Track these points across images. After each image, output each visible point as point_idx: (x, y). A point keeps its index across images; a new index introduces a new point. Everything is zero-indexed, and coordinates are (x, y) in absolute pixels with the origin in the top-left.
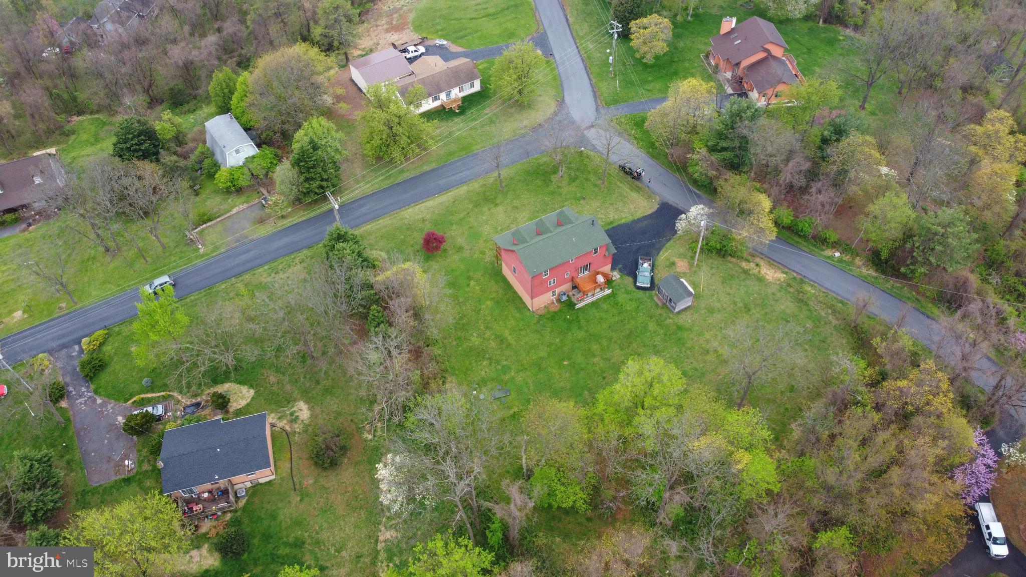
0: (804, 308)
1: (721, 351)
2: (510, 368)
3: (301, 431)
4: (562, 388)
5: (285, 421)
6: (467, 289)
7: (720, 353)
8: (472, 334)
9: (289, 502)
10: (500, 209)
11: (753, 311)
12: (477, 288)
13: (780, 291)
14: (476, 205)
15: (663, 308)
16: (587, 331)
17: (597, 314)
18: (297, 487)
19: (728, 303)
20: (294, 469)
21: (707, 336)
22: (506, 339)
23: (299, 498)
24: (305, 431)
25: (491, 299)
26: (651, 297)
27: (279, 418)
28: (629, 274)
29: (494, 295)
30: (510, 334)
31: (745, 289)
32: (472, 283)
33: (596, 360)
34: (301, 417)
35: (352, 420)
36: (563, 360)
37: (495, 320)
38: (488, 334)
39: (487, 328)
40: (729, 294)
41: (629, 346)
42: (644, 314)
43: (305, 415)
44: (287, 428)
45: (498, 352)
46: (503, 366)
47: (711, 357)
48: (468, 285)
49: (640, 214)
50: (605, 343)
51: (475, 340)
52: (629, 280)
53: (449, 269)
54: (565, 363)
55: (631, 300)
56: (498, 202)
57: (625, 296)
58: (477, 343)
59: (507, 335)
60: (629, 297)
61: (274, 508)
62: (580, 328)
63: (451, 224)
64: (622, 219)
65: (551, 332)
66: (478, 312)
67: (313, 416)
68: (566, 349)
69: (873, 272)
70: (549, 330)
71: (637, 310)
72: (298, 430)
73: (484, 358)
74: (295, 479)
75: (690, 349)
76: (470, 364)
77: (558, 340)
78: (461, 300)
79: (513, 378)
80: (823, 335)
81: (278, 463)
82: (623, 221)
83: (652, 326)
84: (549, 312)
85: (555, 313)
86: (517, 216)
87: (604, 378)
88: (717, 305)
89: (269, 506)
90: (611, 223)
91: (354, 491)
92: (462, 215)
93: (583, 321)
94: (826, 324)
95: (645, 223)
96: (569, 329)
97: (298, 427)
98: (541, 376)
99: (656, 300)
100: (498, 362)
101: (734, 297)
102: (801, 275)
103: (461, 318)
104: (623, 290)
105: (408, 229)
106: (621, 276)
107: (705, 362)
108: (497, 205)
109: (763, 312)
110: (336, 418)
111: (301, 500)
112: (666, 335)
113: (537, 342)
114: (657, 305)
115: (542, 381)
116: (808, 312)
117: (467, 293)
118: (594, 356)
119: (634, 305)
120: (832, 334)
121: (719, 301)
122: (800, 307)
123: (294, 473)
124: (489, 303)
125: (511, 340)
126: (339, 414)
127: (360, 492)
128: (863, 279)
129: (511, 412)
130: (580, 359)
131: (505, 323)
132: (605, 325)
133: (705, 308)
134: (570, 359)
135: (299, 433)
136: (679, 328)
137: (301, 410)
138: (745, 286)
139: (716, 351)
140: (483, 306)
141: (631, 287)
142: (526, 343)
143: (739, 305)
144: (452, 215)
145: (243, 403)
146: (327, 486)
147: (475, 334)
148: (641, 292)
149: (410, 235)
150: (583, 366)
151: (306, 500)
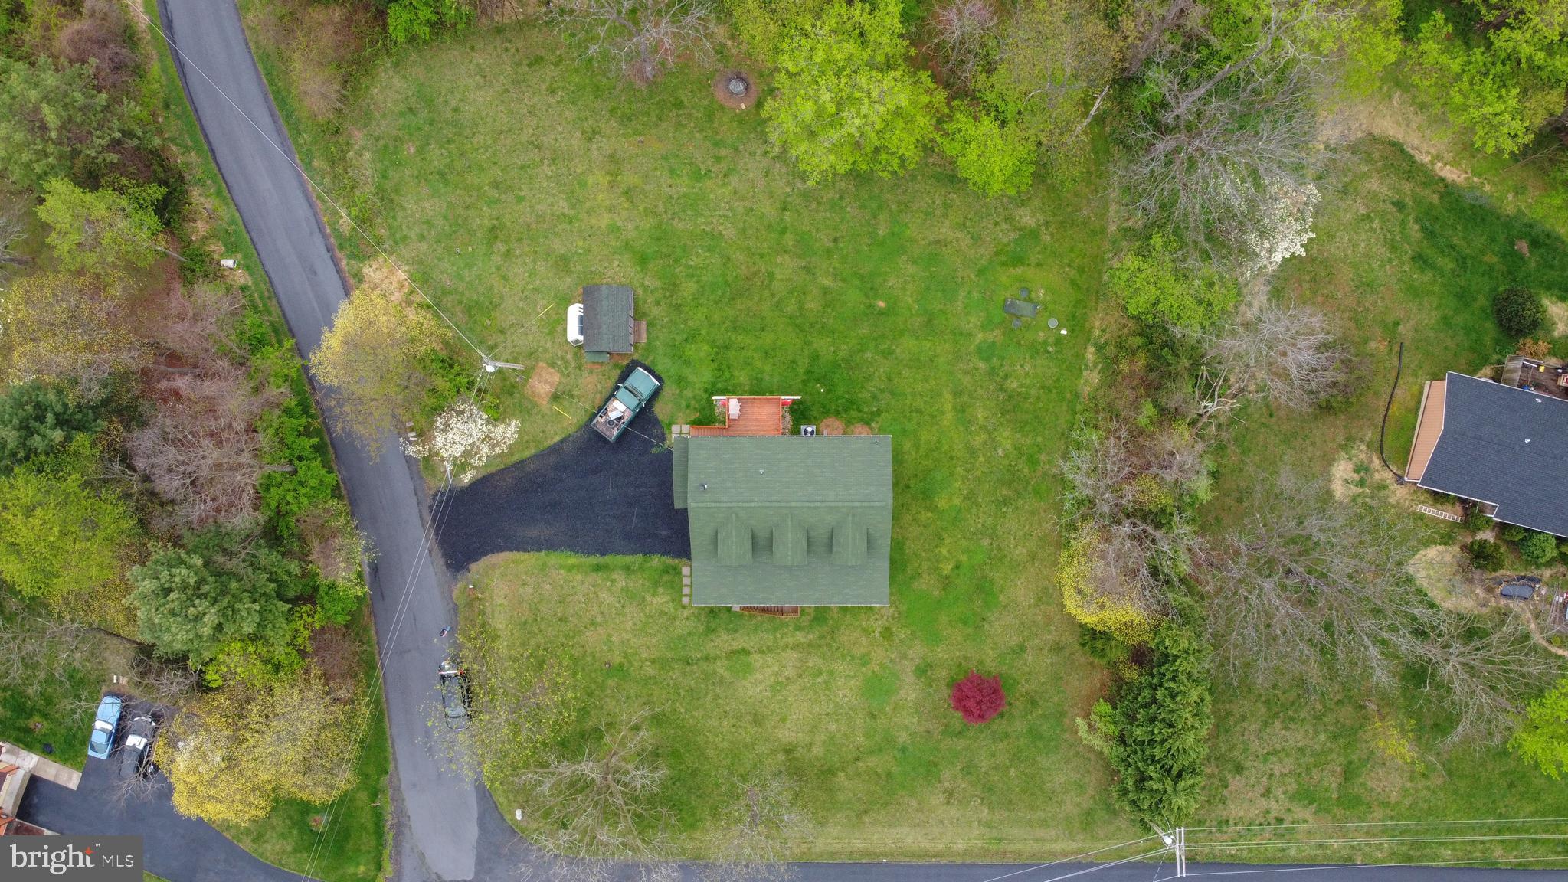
0: (388, 185)
1: (605, 181)
2: (979, 351)
3: (1358, 442)
4: (915, 262)
5: (1377, 476)
6: (964, 558)
7: (608, 178)
8: (1006, 456)
9: (1416, 331)
10: (786, 735)
11: (487, 223)
12: (944, 551)
13: (405, 238)
14: (828, 772)
15: (645, 314)
16: (808, 344)
17: (768, 368)
18: (1396, 348)
19: (519, 261)
20: (1392, 382)
21: (605, 221)
22: (954, 408)
23: (1400, 328)
24: (1350, 439)
25: (933, 508)
26: (649, 348)
27: (1385, 487)
28: (656, 422)
29: (926, 516)
30: (943, 413)
31: (466, 273)
32: (947, 568)
33: (827, 282)
34: (1350, 466)
35: (1271, 415)
36: (881, 313)
37: (952, 458)
38: (978, 440)
39: (973, 453)
40: (504, 278)
41: (755, 274)
42: (685, 322)
43: (1341, 468)
44: (1377, 462)
45: (980, 392)
46: (988, 360)
47: (629, 178)
48: (957, 567)
49: (528, 560)
50: (791, 306)
51: (1006, 440)
52: (660, 410)
53: (970, 630)
54: (882, 304)
55: (688, 363)
56: (781, 757)
57: (692, 378)
58: (1006, 434)
59: (949, 416)
60: (687, 372)
61: (1442, 335)
62: (815, 357)
63: (903, 750)
64: (570, 569)
65: (869, 378)
66: (970, 497)
67: (1329, 461)
68: (864, 330)
69: (196, 195)
70: (870, 386)
71: (692, 337)
72: (1363, 447)
73: (1010, 397)
74: (1397, 363)
75: (654, 213)
76: (1038, 398)
77: (868, 355)
78: (985, 542)
79: (983, 328)
80: (401, 121)
81: (1412, 404)
82: (573, 560)
83: (689, 288)
84: (849, 423)
85: (837, 413)
86: (768, 694)
87: (835, 240)
88: (541, 267)
89: (1448, 342)
90: (598, 568)
91: (1315, 292)
92: (872, 762)
93: (801, 370)
94: (377, 139)
95: (534, 532)
96: (836, 365)
97: (1361, 452)
98: (937, 306)
99: (645, 336)
100: (992, 372)
101: (498, 269)
102: (333, 258)
103: (1006, 501)
104: (688, 393)
105: (989, 789)
106: (670, 425)
107: (646, 176)
108: (788, 751)
109: (471, 212)
110: (1295, 434)
111: (1398, 324)
112: (676, 261)
113: (906, 372)
114: (651, 325)
115: (939, 294)
116: (391, 173)
117: (967, 551)
118: (825, 291)
119: (690, 351)
120: (384, 115)
121: (533, 274)
122: (396, 191)
123: (1394, 373)
124: (942, 504)
125: (947, 401)
126: (1286, 440)
127: (1306, 286)
128: (226, 190)
129: (1019, 270)
130: (853, 297)
131: (939, 441)
132: (768, 338)
133: (569, 272)
134: (870, 306)
135: (1362, 440)
136: (643, 260)
137: (1346, 481)
138: (461, 278)
139: (612, 185)
140: (957, 501)
141: (669, 389)
142: (926, 379)
143: (503, 248)
144: (889, 775)
145: (1433, 552)
146: (1351, 324)
147: (1000, 452)
148: (659, 368)
149: (996, 768)
150: (857, 282)
151: (1390, 319)
